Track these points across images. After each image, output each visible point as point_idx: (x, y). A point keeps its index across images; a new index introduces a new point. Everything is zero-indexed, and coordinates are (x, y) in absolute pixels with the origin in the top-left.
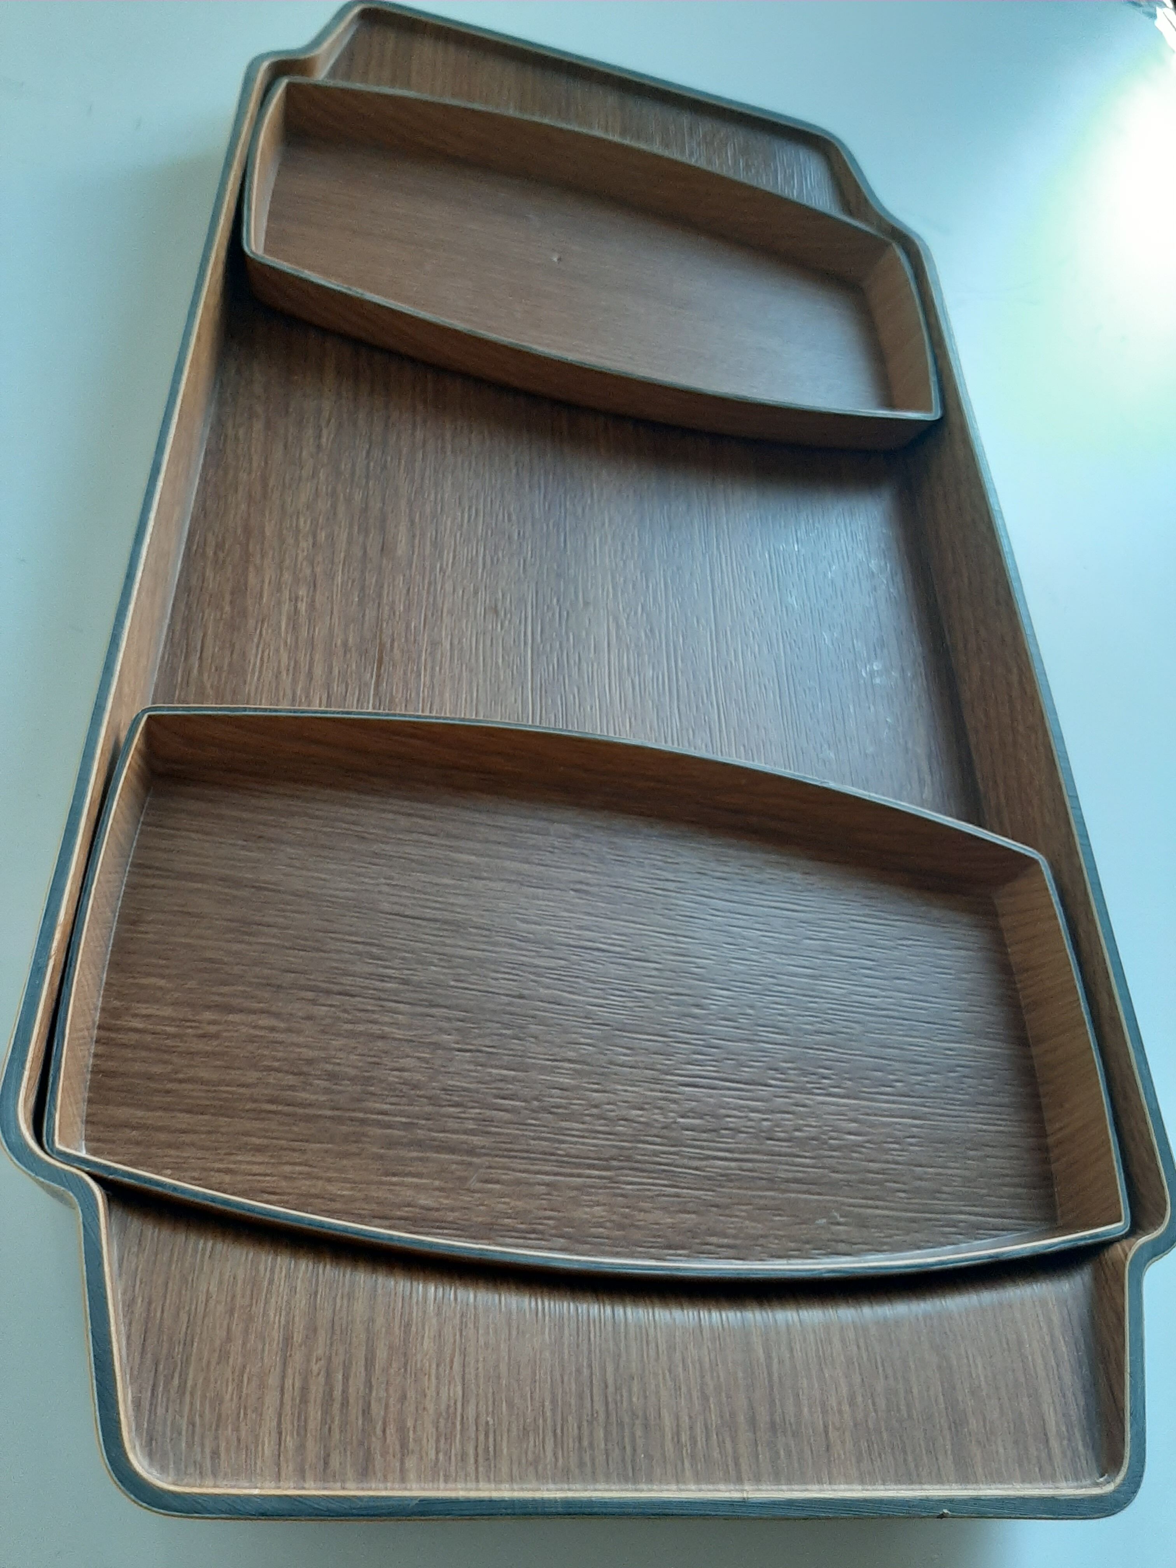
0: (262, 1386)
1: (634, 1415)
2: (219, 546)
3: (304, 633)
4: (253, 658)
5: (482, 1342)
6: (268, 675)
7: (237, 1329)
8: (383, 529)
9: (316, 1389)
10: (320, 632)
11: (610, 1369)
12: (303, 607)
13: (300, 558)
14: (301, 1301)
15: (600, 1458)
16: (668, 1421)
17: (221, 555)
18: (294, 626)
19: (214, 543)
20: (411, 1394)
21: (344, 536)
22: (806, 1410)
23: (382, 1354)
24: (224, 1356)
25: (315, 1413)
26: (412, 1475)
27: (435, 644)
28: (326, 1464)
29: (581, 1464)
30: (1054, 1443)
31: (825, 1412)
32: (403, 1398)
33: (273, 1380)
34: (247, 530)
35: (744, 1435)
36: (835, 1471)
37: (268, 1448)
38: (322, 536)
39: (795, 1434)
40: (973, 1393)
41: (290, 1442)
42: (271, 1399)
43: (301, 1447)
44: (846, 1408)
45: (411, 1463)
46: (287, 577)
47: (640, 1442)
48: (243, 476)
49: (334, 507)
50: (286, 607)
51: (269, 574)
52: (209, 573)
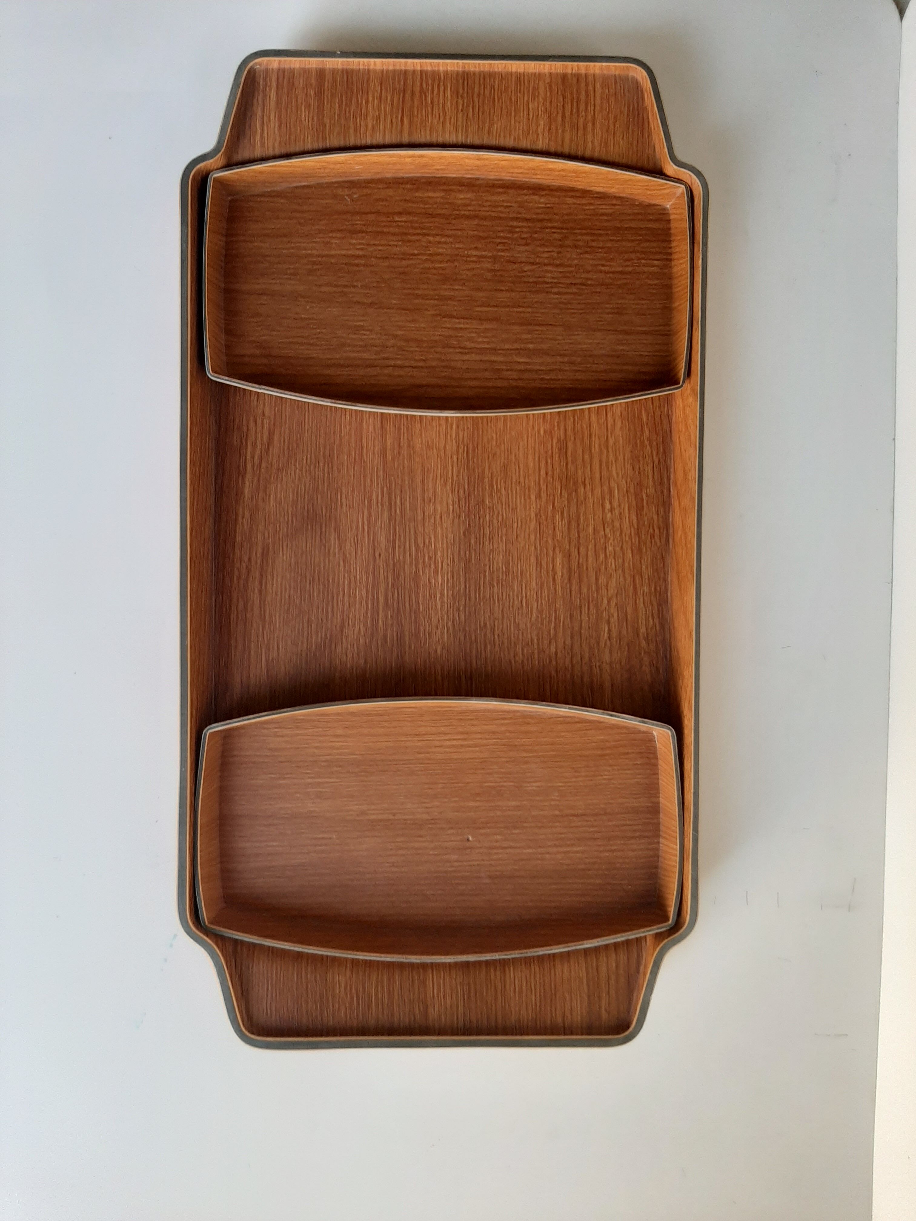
0: (602, 107)
1: (462, 97)
2: (652, 536)
3: (606, 488)
4: (629, 467)
5: (521, 124)
6: (621, 458)
7: (612, 127)
8: (570, 569)
9: (582, 107)
10: (598, 492)
11: (471, 114)
12: (608, 506)
13: (612, 538)
14: (589, 137)
15: (477, 81)
16: (449, 93)
17: (651, 530)
18: (611, 492)
19: (656, 537)
20: (548, 104)
21: (590, 560)
22: (389, 98)
23: (560, 118)
24: (615, 117)
25: (583, 97)
26: (548, 76)
27: (538, 496)
28: (578, 80)
29: (484, 79)
30: (274, 84)
31: (381, 97)
32: (551, 102)
33: (598, 108)
34: (640, 550)
35: (417, 89)
36: (380, 75)
37: (598, 85)
38: (602, 557)
39: (394, 89)
40: (310, 105)
41: (591, 88)
42: (598, 101)
43: (587, 85)
44: (370, 99)
45: (548, 80)
46: (617, 524)
47: (461, 85)
48: (646, 589)
49: (597, 580)
50: (616, 504)
51: (626, 524)
52: (655, 517)
